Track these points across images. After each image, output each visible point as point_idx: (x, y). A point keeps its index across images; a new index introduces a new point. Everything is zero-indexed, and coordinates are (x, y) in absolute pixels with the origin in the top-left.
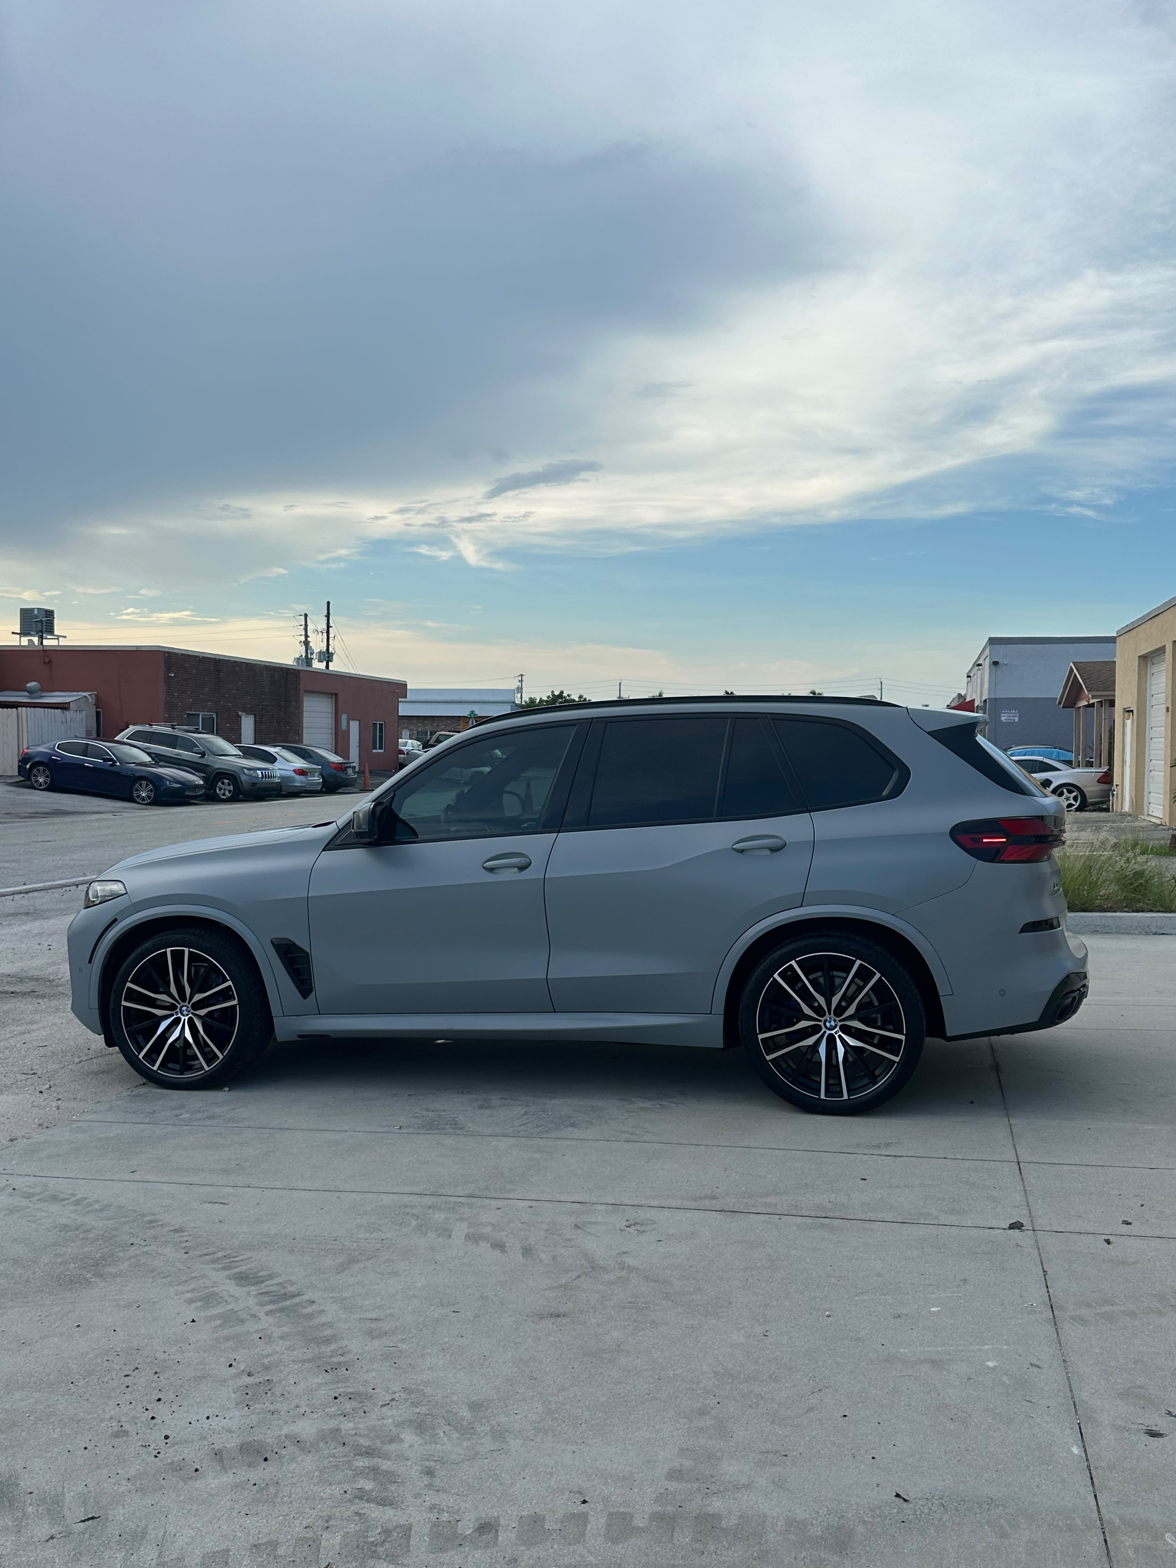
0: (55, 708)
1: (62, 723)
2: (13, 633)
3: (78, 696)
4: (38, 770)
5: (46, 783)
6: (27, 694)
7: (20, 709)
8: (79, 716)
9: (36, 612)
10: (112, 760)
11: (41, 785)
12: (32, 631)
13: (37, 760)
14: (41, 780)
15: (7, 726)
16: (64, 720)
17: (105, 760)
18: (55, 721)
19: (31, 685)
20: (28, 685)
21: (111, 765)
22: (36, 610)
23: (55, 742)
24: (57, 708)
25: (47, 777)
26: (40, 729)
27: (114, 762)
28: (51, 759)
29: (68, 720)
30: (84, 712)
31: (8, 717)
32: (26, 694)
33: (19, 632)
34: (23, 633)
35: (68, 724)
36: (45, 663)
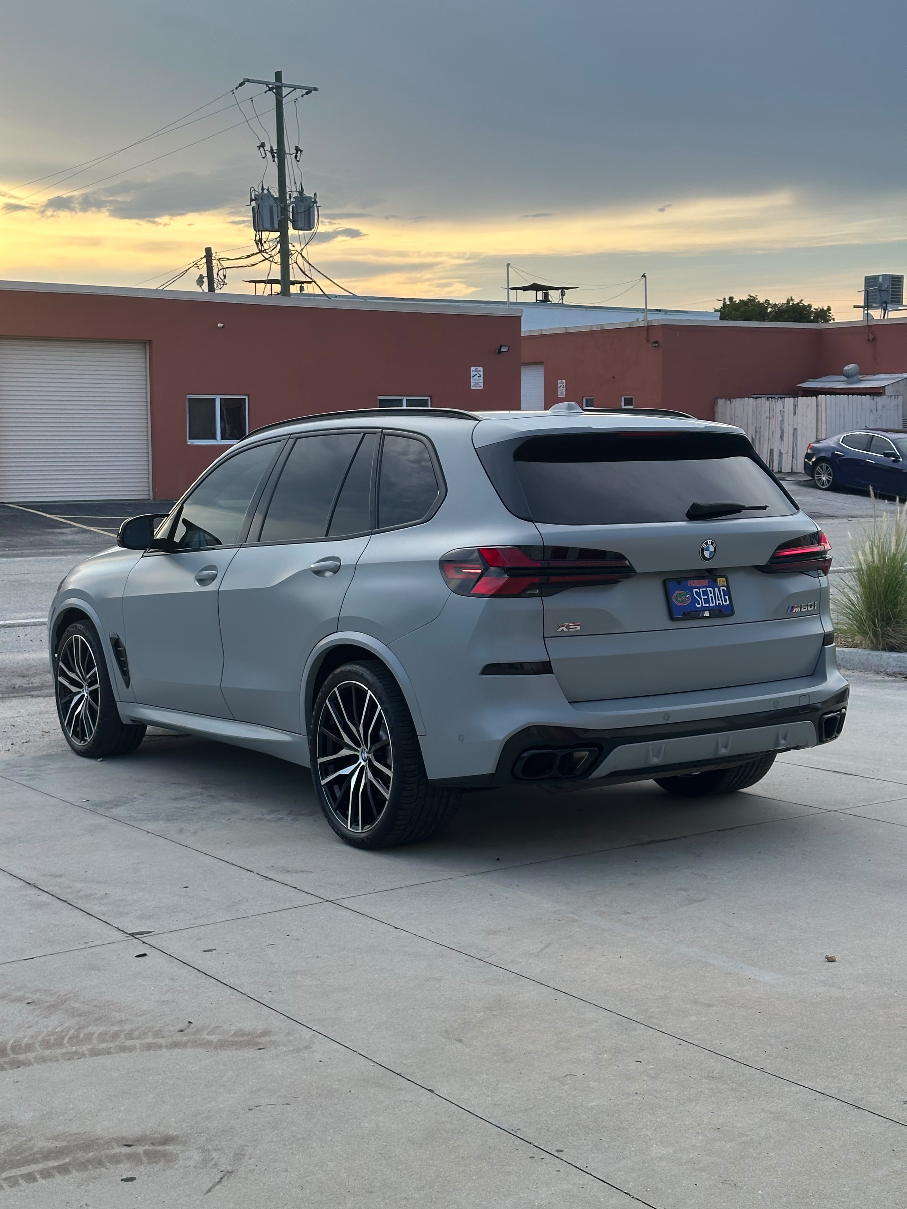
0: (861, 394)
1: (871, 411)
2: (855, 307)
3: (898, 378)
4: (821, 467)
5: (828, 481)
6: (845, 379)
7: (819, 397)
8: (894, 402)
9: (881, 280)
10: (894, 455)
11: (823, 485)
12: (875, 302)
13: (823, 454)
14: (824, 478)
15: (806, 416)
16: (874, 408)
17: (886, 455)
18: (862, 409)
19: (850, 367)
20: (846, 368)
21: (894, 461)
22: (881, 277)
23: (839, 436)
24: (865, 394)
25: (830, 475)
26: (842, 418)
27: (897, 458)
28: (833, 453)
29: (880, 407)
30: (900, 398)
31: (808, 406)
32: (843, 378)
33: (863, 305)
34: (868, 305)
35: (879, 412)
36: (869, 340)
